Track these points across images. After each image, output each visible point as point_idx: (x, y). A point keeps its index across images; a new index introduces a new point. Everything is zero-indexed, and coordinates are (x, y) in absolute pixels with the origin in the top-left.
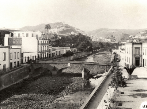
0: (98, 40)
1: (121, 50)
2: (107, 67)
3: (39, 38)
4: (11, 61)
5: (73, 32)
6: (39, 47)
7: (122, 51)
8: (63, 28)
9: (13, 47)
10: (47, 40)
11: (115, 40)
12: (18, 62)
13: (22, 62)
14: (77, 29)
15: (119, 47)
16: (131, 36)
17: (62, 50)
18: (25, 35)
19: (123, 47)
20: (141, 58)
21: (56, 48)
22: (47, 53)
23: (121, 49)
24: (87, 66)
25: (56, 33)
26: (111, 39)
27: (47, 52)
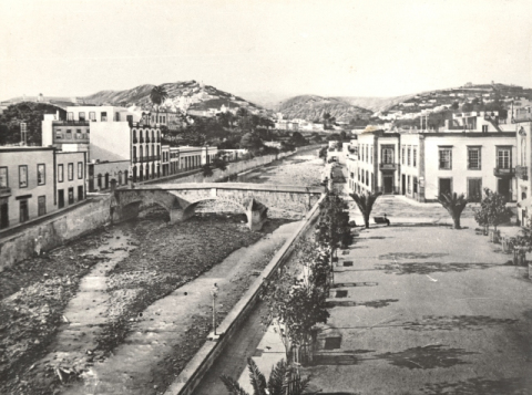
0: (291, 126)
1: (348, 153)
2: (311, 198)
3: (135, 124)
4: (59, 186)
5: (226, 106)
6: (135, 148)
7: (351, 156)
8: (200, 95)
9: (65, 148)
10: (155, 128)
11: (334, 127)
12: (80, 188)
13: (92, 189)
14: (238, 99)
15: (345, 145)
16: (375, 115)
17: (198, 154)
18: (98, 117)
19: (354, 143)
20: (396, 173)
21: (182, 148)
22: (156, 162)
23: (349, 147)
24: (259, 194)
25: (182, 109)
26: (324, 123)
27: (159, 159)
